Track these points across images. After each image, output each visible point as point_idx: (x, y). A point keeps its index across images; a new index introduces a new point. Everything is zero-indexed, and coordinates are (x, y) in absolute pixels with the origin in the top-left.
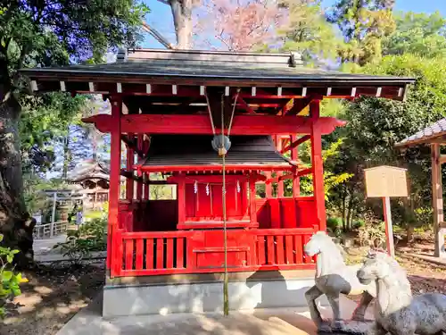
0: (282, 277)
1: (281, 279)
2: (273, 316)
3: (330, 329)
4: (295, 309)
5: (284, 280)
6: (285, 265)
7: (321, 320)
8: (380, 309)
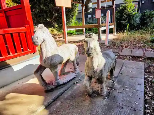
0: (9, 64)
1: (8, 66)
2: (8, 93)
3: (53, 87)
4: (24, 80)
5: (11, 66)
6: (9, 56)
7: (46, 83)
8: (93, 68)
